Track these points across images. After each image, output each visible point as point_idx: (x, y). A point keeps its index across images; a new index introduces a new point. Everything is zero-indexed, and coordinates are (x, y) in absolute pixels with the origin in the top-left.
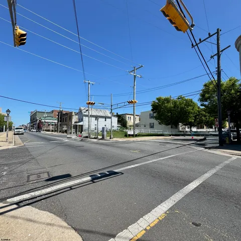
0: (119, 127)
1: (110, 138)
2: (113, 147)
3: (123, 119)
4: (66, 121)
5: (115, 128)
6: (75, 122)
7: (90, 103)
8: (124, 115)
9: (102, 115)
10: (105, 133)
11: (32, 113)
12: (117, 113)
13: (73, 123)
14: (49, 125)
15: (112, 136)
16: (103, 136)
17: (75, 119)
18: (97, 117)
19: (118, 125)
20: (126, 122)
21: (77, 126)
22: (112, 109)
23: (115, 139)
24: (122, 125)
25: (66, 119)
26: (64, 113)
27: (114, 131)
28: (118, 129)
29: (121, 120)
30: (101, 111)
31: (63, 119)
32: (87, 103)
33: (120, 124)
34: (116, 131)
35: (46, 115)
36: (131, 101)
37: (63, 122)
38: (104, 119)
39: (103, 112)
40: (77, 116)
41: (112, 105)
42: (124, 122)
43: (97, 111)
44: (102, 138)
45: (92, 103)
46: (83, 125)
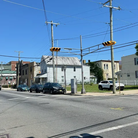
0: (92, 78)
1: (82, 93)
2: (86, 103)
3: (97, 68)
4: (26, 74)
5: (88, 80)
6: (38, 75)
7: (54, 49)
8: (99, 63)
9: (70, 64)
10: (75, 86)
12: (89, 61)
13: (35, 76)
14: (7, 80)
15: (84, 90)
17: (37, 70)
18: (63, 67)
19: (91, 76)
20: (101, 71)
21: (39, 79)
22: (82, 55)
23: (88, 94)
24: (97, 76)
25: (26, 71)
26: (24, 64)
27: (87, 83)
28: (91, 81)
29: (94, 69)
30: (68, 59)
31: (23, 71)
32: (50, 49)
33: (94, 74)
34: (89, 84)
35: (3, 68)
36: (107, 42)
37: (23, 74)
38: (73, 69)
39: (71, 60)
40: (39, 67)
41: (81, 50)
42: (98, 72)
43: (64, 59)
44: (71, 93)
45: (57, 49)
46: (47, 78)
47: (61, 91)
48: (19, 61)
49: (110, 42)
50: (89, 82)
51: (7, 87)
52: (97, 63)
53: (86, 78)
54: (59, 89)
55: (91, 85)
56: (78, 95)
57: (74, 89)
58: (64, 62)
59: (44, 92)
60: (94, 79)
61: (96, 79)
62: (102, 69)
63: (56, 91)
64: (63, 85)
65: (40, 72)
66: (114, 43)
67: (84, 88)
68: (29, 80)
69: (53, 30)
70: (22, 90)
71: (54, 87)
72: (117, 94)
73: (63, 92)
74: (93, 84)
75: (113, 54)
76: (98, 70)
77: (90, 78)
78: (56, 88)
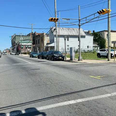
1: (79, 60)
3: (100, 37)
4: (39, 43)
5: (91, 48)
6: (47, 44)
8: (102, 33)
9: (75, 34)
10: (73, 54)
11: (12, 37)
12: (94, 31)
13: (45, 45)
15: (81, 58)
16: (71, 57)
17: (46, 40)
19: (94, 45)
20: (104, 40)
21: (48, 47)
22: (80, 25)
23: (84, 61)
24: (100, 45)
25: (39, 41)
26: (37, 35)
27: (90, 51)
28: (94, 50)
29: (98, 39)
30: (74, 30)
31: (36, 41)
32: (49, 20)
33: (97, 43)
34: (92, 52)
35: (22, 38)
36: (101, 11)
37: (37, 44)
38: (77, 39)
39: (76, 31)
40: (48, 37)
41: (79, 20)
42: (101, 41)
43: (69, 30)
44: (70, 60)
45: (55, 19)
46: (54, 46)
47: (60, 58)
48: (32, 32)
49: (104, 10)
50: (92, 50)
51: (26, 54)
52: (100, 33)
53: (89, 47)
54: (59, 57)
55: (94, 53)
56: (75, 62)
57: (72, 56)
58: (69, 33)
59: (47, 59)
60: (96, 48)
61: (99, 48)
62: (105, 38)
63: (56, 58)
64: (68, 53)
65: (48, 42)
66: (109, 11)
67: (80, 56)
68: (41, 48)
69: (56, 2)
70: (33, 57)
71: (54, 55)
72: (111, 61)
73: (63, 59)
74: (96, 52)
75: (110, 22)
76: (101, 40)
77: (93, 47)
78: (57, 55)
